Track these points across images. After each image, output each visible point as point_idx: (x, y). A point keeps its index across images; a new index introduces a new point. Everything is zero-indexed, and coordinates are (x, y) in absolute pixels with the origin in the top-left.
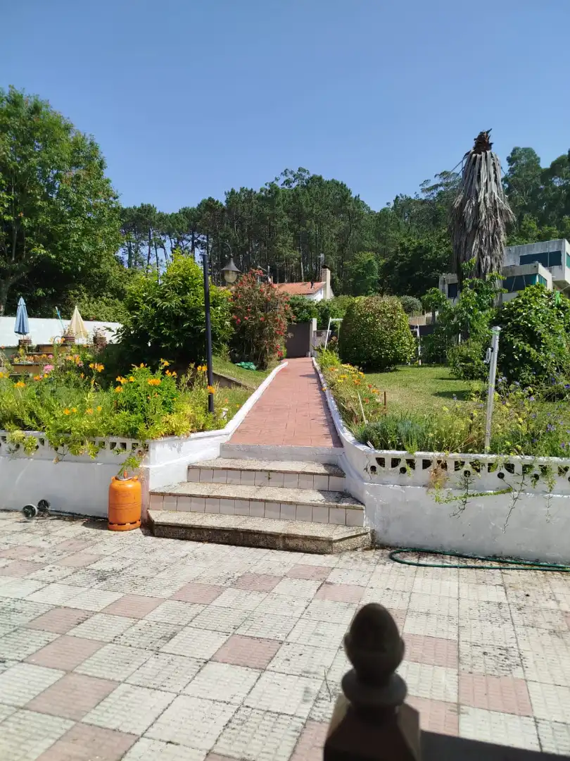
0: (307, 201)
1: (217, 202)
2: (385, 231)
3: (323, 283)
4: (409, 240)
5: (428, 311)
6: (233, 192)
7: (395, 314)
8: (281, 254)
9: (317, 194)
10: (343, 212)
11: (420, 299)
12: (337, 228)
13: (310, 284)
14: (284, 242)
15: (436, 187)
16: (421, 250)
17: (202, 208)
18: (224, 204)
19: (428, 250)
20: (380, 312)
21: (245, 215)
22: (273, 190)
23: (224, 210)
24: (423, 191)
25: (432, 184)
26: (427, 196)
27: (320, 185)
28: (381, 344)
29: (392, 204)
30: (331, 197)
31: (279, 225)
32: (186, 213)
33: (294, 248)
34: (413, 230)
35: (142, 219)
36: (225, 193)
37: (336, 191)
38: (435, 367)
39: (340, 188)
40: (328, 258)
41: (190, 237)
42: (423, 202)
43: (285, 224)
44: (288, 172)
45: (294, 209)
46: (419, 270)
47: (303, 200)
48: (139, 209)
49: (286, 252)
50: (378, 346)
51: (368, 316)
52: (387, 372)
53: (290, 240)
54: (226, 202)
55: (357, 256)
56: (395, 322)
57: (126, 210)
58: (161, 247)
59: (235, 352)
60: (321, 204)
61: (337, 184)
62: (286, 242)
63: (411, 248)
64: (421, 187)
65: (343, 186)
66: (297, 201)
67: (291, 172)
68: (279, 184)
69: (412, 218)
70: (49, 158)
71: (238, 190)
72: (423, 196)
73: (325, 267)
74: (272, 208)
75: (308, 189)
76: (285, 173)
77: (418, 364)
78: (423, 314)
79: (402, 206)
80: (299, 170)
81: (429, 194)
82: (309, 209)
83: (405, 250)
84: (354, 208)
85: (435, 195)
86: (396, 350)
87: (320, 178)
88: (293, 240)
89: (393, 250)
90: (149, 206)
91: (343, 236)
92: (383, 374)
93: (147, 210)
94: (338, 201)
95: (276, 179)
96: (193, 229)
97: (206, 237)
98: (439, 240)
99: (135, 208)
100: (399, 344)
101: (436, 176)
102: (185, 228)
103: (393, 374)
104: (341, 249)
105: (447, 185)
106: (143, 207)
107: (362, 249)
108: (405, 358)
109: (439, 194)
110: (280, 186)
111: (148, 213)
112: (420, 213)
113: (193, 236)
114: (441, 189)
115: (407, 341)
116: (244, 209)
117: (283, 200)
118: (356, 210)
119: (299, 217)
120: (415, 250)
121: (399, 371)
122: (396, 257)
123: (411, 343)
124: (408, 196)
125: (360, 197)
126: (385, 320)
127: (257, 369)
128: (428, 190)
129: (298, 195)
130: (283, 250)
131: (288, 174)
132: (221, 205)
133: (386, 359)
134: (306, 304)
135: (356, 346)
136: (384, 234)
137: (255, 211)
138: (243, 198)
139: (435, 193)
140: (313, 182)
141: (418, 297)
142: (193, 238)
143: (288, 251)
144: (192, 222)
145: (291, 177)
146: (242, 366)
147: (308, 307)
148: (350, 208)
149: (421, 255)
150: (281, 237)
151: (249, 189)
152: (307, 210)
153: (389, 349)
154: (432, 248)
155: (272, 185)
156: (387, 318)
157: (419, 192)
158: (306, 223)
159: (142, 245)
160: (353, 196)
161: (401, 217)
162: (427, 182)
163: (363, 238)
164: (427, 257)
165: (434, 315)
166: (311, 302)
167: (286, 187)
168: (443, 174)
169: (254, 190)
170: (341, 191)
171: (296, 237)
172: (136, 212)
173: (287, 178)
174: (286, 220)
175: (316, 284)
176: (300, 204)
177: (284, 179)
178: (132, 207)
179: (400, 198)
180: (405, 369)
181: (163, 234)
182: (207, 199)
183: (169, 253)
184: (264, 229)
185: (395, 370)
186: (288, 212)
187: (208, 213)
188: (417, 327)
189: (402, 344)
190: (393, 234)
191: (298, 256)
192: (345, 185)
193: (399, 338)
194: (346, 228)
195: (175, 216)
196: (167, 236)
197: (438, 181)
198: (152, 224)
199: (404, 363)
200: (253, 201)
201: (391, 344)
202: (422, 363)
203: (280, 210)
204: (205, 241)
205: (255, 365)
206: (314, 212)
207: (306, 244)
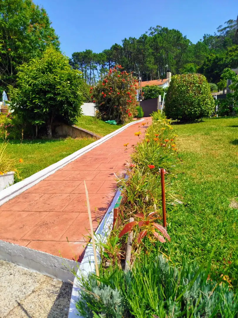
0: (160, 40)
1: (119, 45)
2: (199, 52)
3: (168, 79)
4: (211, 55)
5: (221, 90)
6: (125, 40)
7: (201, 84)
8: (148, 67)
9: (165, 36)
10: (178, 45)
11: (216, 84)
12: (175, 53)
13: (161, 80)
15: (225, 28)
16: (218, 59)
17: (113, 49)
18: (122, 46)
19: (221, 59)
20: (191, 84)
21: (131, 50)
22: (144, 37)
23: (122, 49)
24: (218, 31)
25: (222, 28)
26: (221, 34)
27: (167, 32)
28: (191, 104)
29: (203, 40)
30: (172, 38)
31: (147, 53)
32: (106, 52)
33: (155, 64)
34: (213, 51)
35: (86, 57)
36: (122, 41)
37: (174, 35)
38: (227, 118)
39: (176, 33)
40: (171, 68)
41: (108, 64)
42: (219, 37)
43: (150, 53)
44: (152, 28)
45: (154, 45)
46: (216, 70)
47: (158, 40)
49: (151, 66)
50: (189, 106)
51: (183, 86)
52: (196, 123)
53: (153, 60)
55: (185, 66)
56: (201, 89)
57: (79, 53)
58: (96, 69)
59: (105, 114)
60: (167, 41)
61: (175, 31)
62: (150, 62)
63: (212, 59)
64: (217, 30)
65: (178, 32)
66: (155, 41)
67: (153, 28)
68: (148, 35)
69: (213, 45)
70: (19, 18)
71: (128, 39)
72: (218, 34)
73: (168, 71)
74: (144, 46)
75: (161, 35)
76: (150, 29)
77: (216, 117)
78: (218, 91)
79: (208, 40)
80: (157, 27)
81: (221, 32)
82: (162, 45)
83: (209, 61)
84: (184, 42)
86: (201, 108)
87: (167, 29)
89: (203, 62)
90: (89, 50)
91: (178, 57)
92: (193, 124)
93: (88, 52)
94: (176, 40)
95: (146, 32)
96: (109, 60)
97: (115, 63)
98: (227, 54)
99: (83, 52)
100: (203, 104)
101: (225, 23)
102: (105, 59)
104: (177, 63)
105: (231, 27)
106: (86, 51)
107: (187, 62)
108: (208, 113)
109: (227, 32)
110: (148, 36)
111: (89, 54)
112: (216, 43)
114: (228, 29)
115: (209, 101)
116: (131, 47)
117: (149, 41)
119: (157, 49)
120: (214, 60)
121: (204, 121)
122: (204, 64)
123: (212, 103)
124: (211, 34)
125: (187, 37)
126: (194, 88)
127: (117, 124)
128: (222, 30)
129: (156, 38)
130: (149, 65)
132: (121, 47)
133: (195, 114)
135: (175, 107)
136: (198, 54)
137: (136, 48)
138: (131, 42)
139: (225, 32)
140: (163, 31)
141: (216, 83)
142: (109, 64)
144: (108, 56)
145: (153, 31)
146: (108, 123)
147: (159, 90)
148: (182, 42)
149: (218, 62)
150: (148, 59)
151: (133, 38)
152: (160, 45)
153: (197, 108)
154: (223, 58)
155: (144, 35)
156: (196, 86)
158: (160, 51)
159: (88, 69)
160: (183, 36)
161: (207, 45)
162: (220, 26)
163: (188, 57)
164: (220, 63)
165: (224, 92)
166: (160, 88)
167: (151, 36)
168: (229, 21)
169: (135, 38)
170: (177, 34)
171: (156, 59)
172: (84, 54)
173: (151, 31)
174: (151, 51)
175: (164, 80)
176: (157, 42)
177: (150, 32)
178: (82, 52)
179: (207, 36)
180: (208, 120)
181: (96, 63)
182: (115, 44)
183: (99, 72)
184: (141, 56)
185: (201, 121)
186: (151, 47)
187: (115, 51)
188: (215, 96)
189: (206, 103)
190: (203, 54)
191: (157, 68)
192: (179, 31)
193: (204, 100)
194: (180, 53)
195: (101, 54)
196: (98, 64)
197: (226, 25)
198: (91, 59)
199: (207, 117)
200: (135, 43)
201: (199, 104)
202: (218, 116)
203: (147, 46)
204: (115, 65)
205: (116, 122)
206: (164, 46)
207: (160, 61)
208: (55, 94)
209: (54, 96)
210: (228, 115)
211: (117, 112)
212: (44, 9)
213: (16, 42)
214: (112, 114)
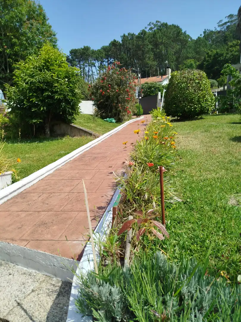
0: (160, 36)
1: (118, 41)
2: (199, 48)
3: (167, 76)
4: (212, 51)
5: (221, 86)
6: (124, 35)
7: (201, 80)
8: (147, 64)
9: (164, 32)
10: (177, 41)
12: (175, 49)
13: (161, 77)
14: (149, 58)
15: (226, 23)
16: (218, 55)
17: (111, 46)
18: (121, 42)
19: (222, 55)
20: (191, 80)
21: (130, 46)
22: (143, 33)
23: (120, 45)
24: (219, 26)
25: (223, 22)
26: (221, 29)
27: (166, 28)
28: (191, 101)
29: (203, 35)
30: (172, 33)
31: (147, 49)
32: (104, 48)
33: (154, 61)
34: (214, 46)
35: (84, 53)
36: (121, 37)
37: (174, 30)
38: (227, 115)
39: (176, 28)
40: (171, 64)
42: (219, 32)
43: (149, 49)
45: (153, 41)
46: (216, 66)
47: (158, 36)
48: (83, 49)
50: (189, 103)
51: (183, 83)
52: (196, 120)
53: (152, 57)
54: (122, 41)
55: (185, 62)
56: (201, 86)
58: (94, 66)
59: (103, 112)
60: (167, 37)
61: (175, 26)
63: (212, 55)
64: (218, 24)
65: (178, 27)
66: (155, 37)
67: (153, 24)
68: (147, 30)
69: (213, 41)
70: (15, 14)
71: (126, 34)
72: (219, 29)
73: (168, 68)
74: (143, 42)
75: (161, 30)
76: (149, 25)
77: (216, 113)
78: (219, 88)
79: (208, 35)
80: (156, 22)
81: (222, 27)
82: (161, 40)
83: (209, 56)
85: (225, 28)
86: (201, 105)
87: (166, 24)
88: (154, 57)
89: (203, 58)
90: (87, 47)
91: (178, 52)
93: (86, 49)
94: (176, 35)
95: (146, 28)
96: (108, 57)
98: (227, 49)
99: (81, 48)
100: (204, 100)
101: (226, 17)
102: (104, 55)
103: (200, 121)
104: (177, 60)
105: (231, 22)
106: (84, 47)
107: (188, 58)
108: (208, 110)
109: (228, 27)
110: (147, 31)
112: (217, 38)
113: (108, 60)
114: (229, 24)
115: (209, 98)
116: (130, 44)
117: (148, 37)
118: (185, 38)
119: (156, 45)
120: (214, 56)
122: (205, 60)
123: (212, 100)
124: (211, 30)
125: (187, 32)
126: (194, 85)
127: (116, 122)
128: (222, 25)
129: (155, 34)
130: (149, 62)
131: (151, 24)
132: (120, 43)
133: (195, 111)
134: (157, 86)
135: (175, 104)
136: (198, 50)
137: (135, 44)
138: (129, 38)
139: (225, 26)
140: (163, 27)
141: (216, 80)
142: (108, 61)
143: (151, 62)
144: (107, 53)
145: (153, 26)
146: (107, 121)
147: (158, 87)
148: (182, 38)
149: (218, 58)
150: (148, 55)
151: (132, 33)
153: (196, 105)
154: (223, 53)
155: (144, 31)
156: (196, 83)
157: (217, 27)
158: (159, 47)
159: (86, 66)
160: (183, 31)
161: (207, 40)
162: (221, 21)
163: (188, 52)
164: (221, 59)
165: (224, 88)
166: (160, 85)
167: (151, 31)
168: (229, 16)
169: (134, 34)
170: (177, 30)
171: (155, 55)
172: (82, 51)
173: (151, 27)
174: (150, 47)
175: (164, 77)
176: (157, 38)
177: (149, 27)
179: (207, 31)
180: (209, 117)
181: (94, 60)
182: (113, 41)
183: (98, 69)
184: (140, 53)
185: (201, 118)
186: (150, 42)
187: (114, 47)
188: (215, 92)
189: (206, 100)
190: (203, 49)
191: (156, 64)
192: (179, 26)
193: (204, 97)
194: (180, 49)
195: (99, 51)
196: (97, 61)
197: (226, 20)
198: (89, 56)
199: (207, 113)
200: (134, 39)
201: (199, 101)
202: (218, 113)
203: (146, 42)
204: (113, 61)
205: (115, 119)
206: (163, 41)
207: (159, 57)
208: (52, 92)
209: (52, 94)
210: (228, 112)
211: (116, 110)
212: (41, 4)
213: (12, 39)
214: (111, 112)
